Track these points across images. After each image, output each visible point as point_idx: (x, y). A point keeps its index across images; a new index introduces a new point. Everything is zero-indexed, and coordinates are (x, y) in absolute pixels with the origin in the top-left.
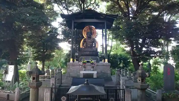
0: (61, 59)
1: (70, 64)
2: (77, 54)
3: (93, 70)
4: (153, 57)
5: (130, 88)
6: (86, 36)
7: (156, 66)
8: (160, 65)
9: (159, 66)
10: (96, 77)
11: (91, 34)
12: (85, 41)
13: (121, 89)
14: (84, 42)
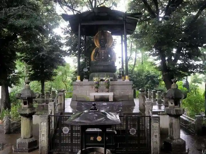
0: (66, 78)
1: (76, 84)
2: (86, 70)
3: (108, 92)
4: (192, 72)
5: (160, 115)
6: (99, 45)
7: (196, 84)
8: (201, 83)
9: (199, 85)
10: (113, 101)
11: (105, 42)
12: (97, 52)
13: (146, 116)
14: (96, 54)
